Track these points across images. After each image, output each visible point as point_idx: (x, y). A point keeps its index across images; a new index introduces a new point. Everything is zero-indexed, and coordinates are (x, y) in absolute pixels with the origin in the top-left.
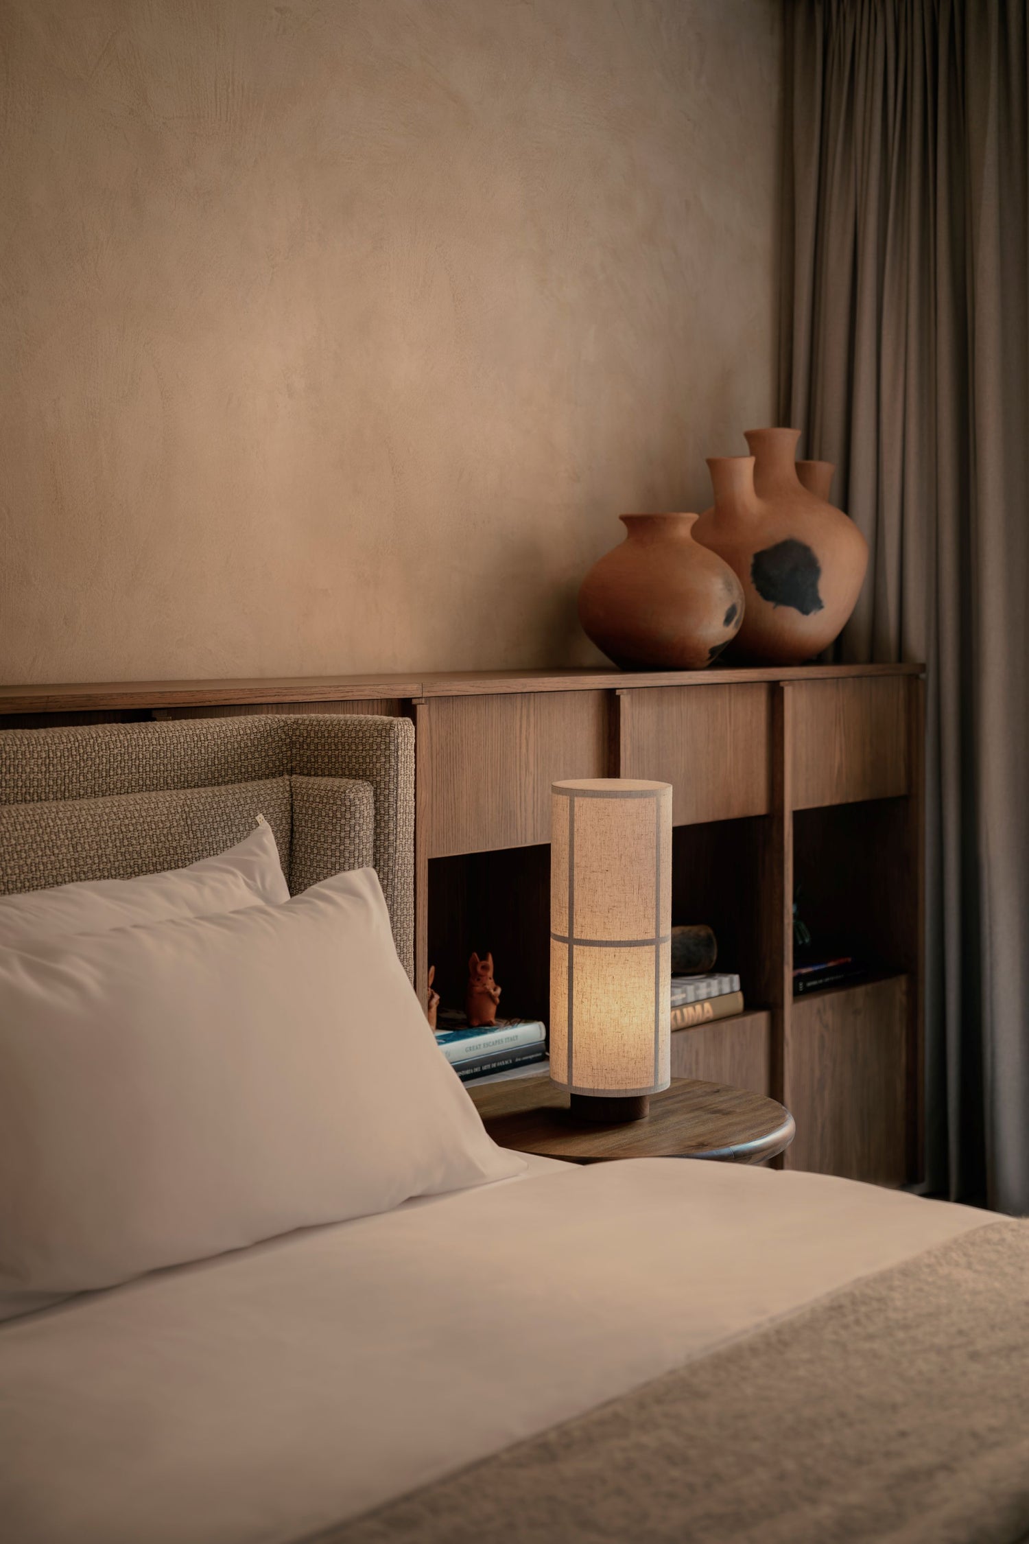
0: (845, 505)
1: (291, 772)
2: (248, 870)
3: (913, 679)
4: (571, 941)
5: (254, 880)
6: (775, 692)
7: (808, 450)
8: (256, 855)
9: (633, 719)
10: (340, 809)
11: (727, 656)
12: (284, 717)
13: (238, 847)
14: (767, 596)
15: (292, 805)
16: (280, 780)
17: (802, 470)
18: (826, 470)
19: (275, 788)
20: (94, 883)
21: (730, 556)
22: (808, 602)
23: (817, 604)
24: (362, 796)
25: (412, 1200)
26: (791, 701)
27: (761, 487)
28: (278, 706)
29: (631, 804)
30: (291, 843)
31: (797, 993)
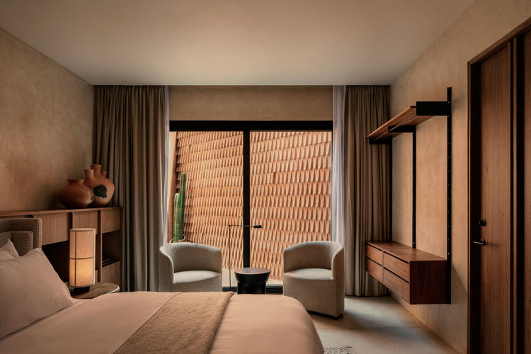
0: (108, 177)
3: (121, 210)
4: (76, 259)
6: (99, 213)
7: (102, 169)
9: (75, 218)
10: (27, 237)
11: (90, 206)
14: (96, 195)
17: (102, 173)
18: (105, 172)
21: (90, 187)
22: (105, 196)
23: (106, 196)
24: (31, 234)
25: (60, 310)
26: (102, 213)
27: (95, 176)
29: (89, 232)
31: (103, 266)
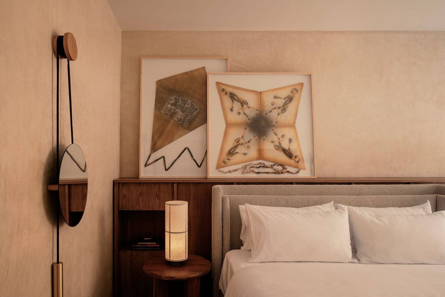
1: (438, 193)
2: (424, 208)
5: (425, 210)
8: (426, 206)
12: (436, 185)
13: (423, 205)
15: (437, 199)
16: (434, 195)
19: (433, 196)
20: (394, 208)
28: (437, 183)
30: (436, 205)
